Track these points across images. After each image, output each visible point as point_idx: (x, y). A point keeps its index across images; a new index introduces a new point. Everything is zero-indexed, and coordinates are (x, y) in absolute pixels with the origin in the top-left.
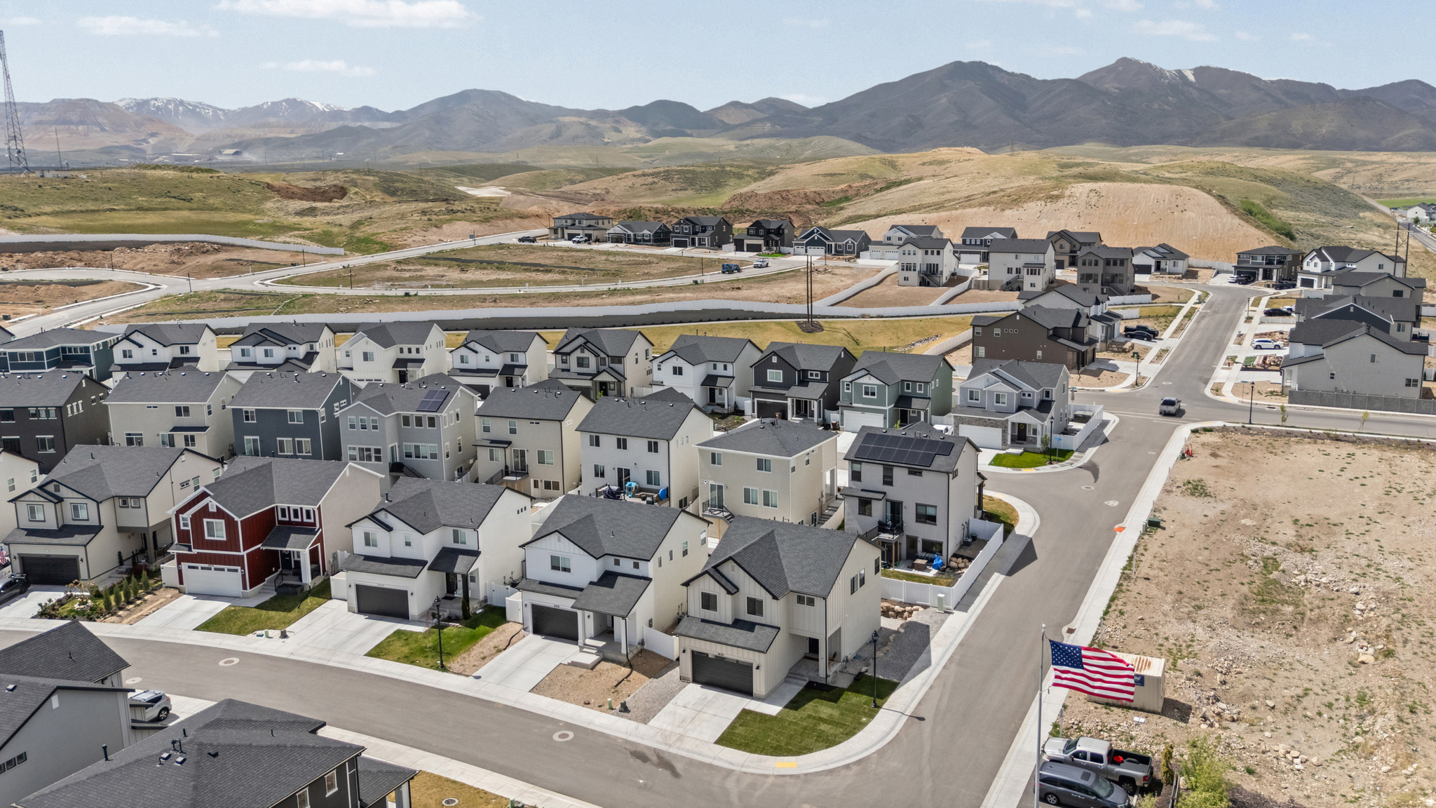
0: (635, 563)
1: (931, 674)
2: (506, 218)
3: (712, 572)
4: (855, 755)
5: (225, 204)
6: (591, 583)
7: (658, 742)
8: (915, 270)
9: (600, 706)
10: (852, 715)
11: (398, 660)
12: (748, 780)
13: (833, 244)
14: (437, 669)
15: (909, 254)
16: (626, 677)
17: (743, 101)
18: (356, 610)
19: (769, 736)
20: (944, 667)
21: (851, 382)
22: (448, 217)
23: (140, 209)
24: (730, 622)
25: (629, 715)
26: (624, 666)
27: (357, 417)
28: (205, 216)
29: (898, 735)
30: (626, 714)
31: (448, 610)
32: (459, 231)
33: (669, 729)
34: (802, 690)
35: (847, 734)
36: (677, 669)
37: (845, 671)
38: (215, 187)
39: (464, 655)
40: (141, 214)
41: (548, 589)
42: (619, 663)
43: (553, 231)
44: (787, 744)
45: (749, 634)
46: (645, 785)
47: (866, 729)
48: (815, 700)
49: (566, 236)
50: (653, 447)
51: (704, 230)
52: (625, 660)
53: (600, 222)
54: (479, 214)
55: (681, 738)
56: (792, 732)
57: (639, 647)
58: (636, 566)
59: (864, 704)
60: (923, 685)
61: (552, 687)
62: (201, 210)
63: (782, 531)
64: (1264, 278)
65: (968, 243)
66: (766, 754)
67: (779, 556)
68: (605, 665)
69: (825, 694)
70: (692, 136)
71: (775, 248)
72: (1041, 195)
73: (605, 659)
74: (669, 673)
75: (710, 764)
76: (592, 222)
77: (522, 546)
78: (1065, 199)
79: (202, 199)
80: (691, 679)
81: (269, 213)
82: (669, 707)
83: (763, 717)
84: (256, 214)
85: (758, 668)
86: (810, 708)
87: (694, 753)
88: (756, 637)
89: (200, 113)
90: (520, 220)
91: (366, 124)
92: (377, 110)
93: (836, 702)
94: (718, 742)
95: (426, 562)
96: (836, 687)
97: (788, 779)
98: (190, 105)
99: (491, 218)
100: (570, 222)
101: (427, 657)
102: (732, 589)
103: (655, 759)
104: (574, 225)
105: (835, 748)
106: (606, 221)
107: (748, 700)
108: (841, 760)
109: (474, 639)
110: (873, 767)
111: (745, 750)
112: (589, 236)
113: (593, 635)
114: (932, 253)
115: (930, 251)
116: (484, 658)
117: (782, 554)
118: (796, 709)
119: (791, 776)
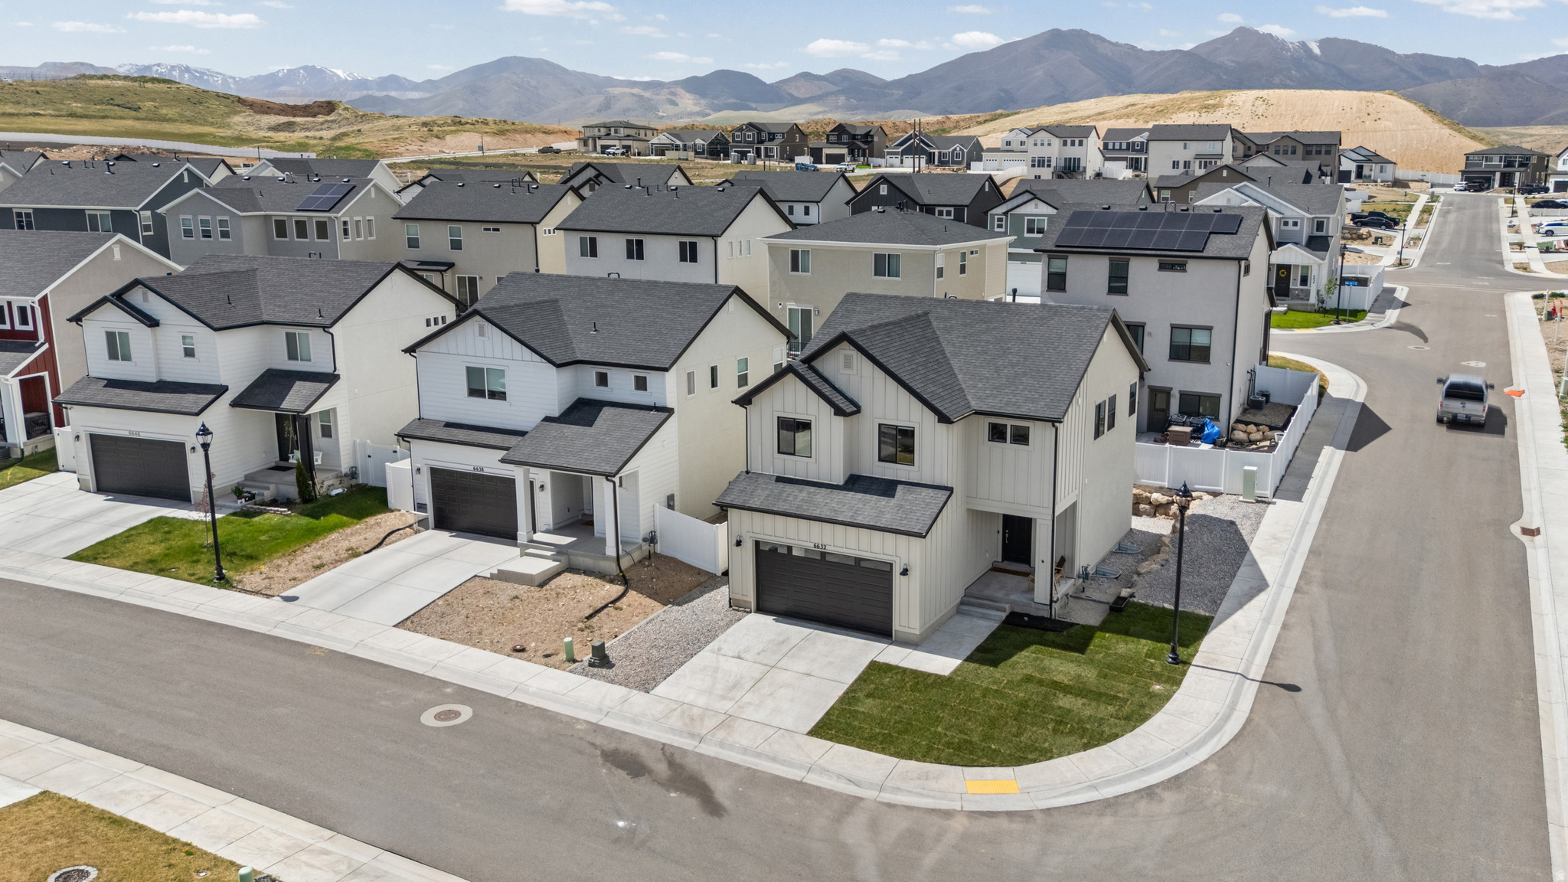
0: (637, 378)
1: (1274, 603)
2: (526, 132)
3: (802, 369)
4: (1161, 765)
5: (182, 115)
6: (547, 419)
7: (673, 731)
8: (1049, 166)
9: (547, 656)
10: (1128, 678)
11: (133, 567)
12: (901, 824)
13: (936, 151)
14: (209, 583)
15: (1042, 145)
16: (614, 602)
17: (814, 72)
18: (92, 485)
19: (939, 720)
20: (1297, 591)
21: (1006, 213)
22: (453, 128)
23: (72, 115)
24: (839, 479)
25: (610, 673)
26: (611, 581)
27: (195, 216)
28: (153, 126)
29: (1249, 721)
30: (604, 671)
31: (272, 487)
32: (466, 143)
33: (702, 701)
34: (999, 628)
35: (1127, 718)
36: (725, 589)
37: (1083, 595)
38: (171, 97)
39: (279, 562)
40: (73, 121)
41: (461, 435)
42: (602, 576)
43: (582, 143)
44: (987, 738)
45: (883, 501)
46: (631, 832)
47: (1169, 706)
48: (1033, 648)
49: (599, 149)
50: (689, 253)
51: (772, 137)
52: (612, 568)
53: (642, 132)
54: (493, 126)
55: (728, 721)
56: (993, 712)
57: (646, 547)
58: (641, 384)
59: (1148, 656)
60: (1267, 621)
61: (447, 619)
62: (151, 120)
63: (946, 313)
64: (1502, 185)
65: (1110, 147)
66: (938, 761)
67: (943, 352)
68: (568, 580)
69: (1051, 636)
70: (758, 110)
71: (861, 159)
72: (1194, 105)
73: (572, 569)
74: (707, 596)
75: (801, 783)
76: (632, 132)
77: (411, 350)
78: (1225, 108)
79: (153, 109)
80: (753, 606)
81: (236, 127)
82: (704, 657)
83: (920, 678)
84: (218, 128)
85: (905, 572)
86: (1027, 660)
87: (759, 755)
88: (901, 506)
89: (208, 80)
90: (544, 135)
91: (393, 94)
92: (405, 78)
93: (1082, 651)
94: (815, 732)
95: (225, 390)
96: (1072, 625)
97: (1004, 823)
98: (197, 72)
99: (507, 131)
100: (603, 131)
101: (197, 561)
102: (846, 407)
103: (661, 768)
104: (608, 134)
105: (1105, 749)
106: (649, 133)
107: (882, 646)
108: (1130, 777)
109: (310, 535)
110: (1217, 794)
111: (883, 751)
112: (628, 148)
113: (551, 527)
114: (1073, 144)
115: (1069, 141)
116: (318, 567)
117: (948, 350)
118: (995, 663)
119: (1010, 814)
